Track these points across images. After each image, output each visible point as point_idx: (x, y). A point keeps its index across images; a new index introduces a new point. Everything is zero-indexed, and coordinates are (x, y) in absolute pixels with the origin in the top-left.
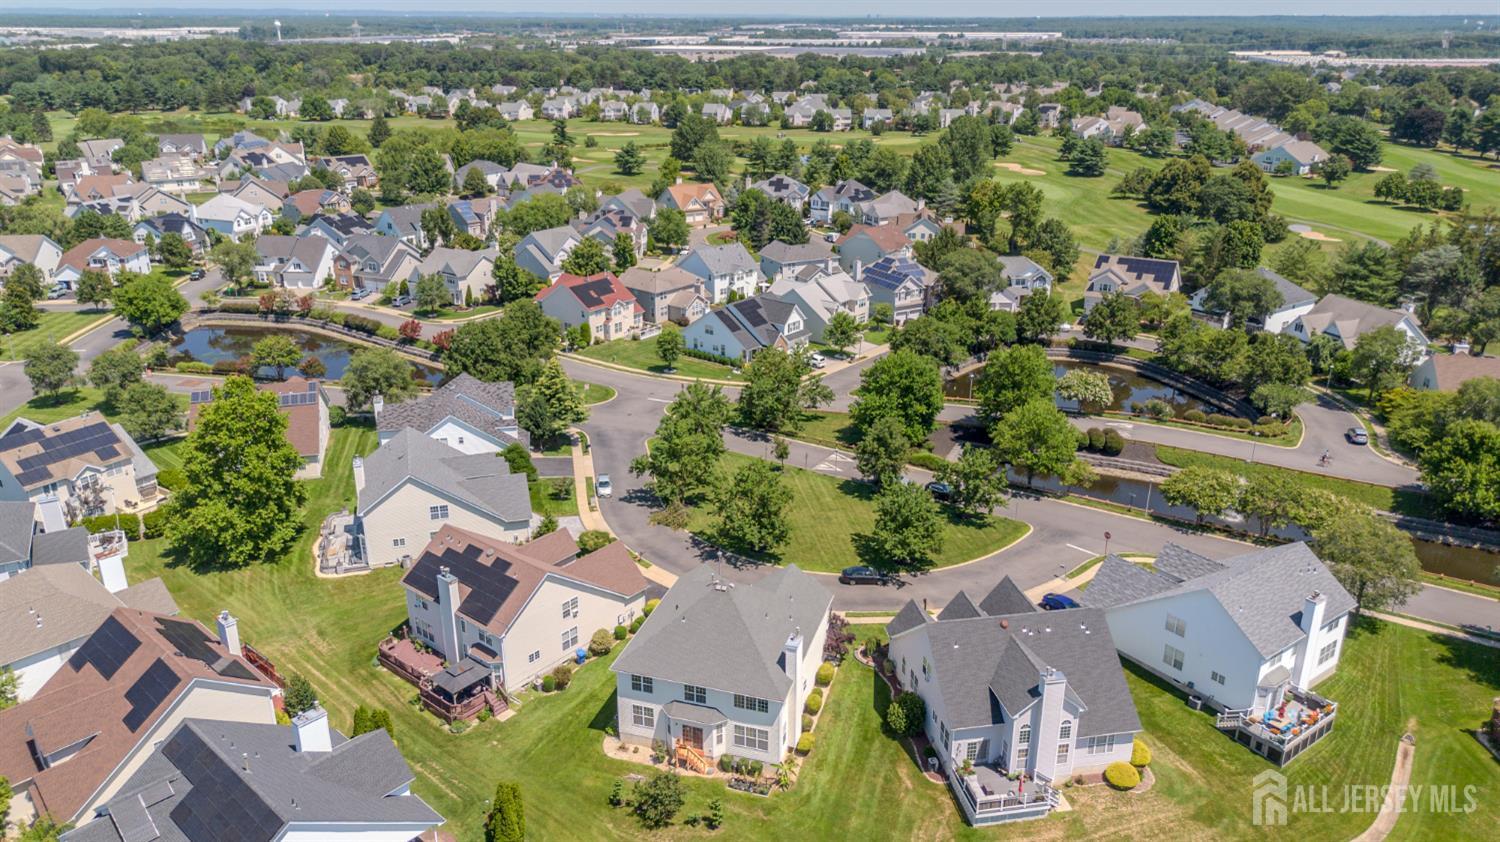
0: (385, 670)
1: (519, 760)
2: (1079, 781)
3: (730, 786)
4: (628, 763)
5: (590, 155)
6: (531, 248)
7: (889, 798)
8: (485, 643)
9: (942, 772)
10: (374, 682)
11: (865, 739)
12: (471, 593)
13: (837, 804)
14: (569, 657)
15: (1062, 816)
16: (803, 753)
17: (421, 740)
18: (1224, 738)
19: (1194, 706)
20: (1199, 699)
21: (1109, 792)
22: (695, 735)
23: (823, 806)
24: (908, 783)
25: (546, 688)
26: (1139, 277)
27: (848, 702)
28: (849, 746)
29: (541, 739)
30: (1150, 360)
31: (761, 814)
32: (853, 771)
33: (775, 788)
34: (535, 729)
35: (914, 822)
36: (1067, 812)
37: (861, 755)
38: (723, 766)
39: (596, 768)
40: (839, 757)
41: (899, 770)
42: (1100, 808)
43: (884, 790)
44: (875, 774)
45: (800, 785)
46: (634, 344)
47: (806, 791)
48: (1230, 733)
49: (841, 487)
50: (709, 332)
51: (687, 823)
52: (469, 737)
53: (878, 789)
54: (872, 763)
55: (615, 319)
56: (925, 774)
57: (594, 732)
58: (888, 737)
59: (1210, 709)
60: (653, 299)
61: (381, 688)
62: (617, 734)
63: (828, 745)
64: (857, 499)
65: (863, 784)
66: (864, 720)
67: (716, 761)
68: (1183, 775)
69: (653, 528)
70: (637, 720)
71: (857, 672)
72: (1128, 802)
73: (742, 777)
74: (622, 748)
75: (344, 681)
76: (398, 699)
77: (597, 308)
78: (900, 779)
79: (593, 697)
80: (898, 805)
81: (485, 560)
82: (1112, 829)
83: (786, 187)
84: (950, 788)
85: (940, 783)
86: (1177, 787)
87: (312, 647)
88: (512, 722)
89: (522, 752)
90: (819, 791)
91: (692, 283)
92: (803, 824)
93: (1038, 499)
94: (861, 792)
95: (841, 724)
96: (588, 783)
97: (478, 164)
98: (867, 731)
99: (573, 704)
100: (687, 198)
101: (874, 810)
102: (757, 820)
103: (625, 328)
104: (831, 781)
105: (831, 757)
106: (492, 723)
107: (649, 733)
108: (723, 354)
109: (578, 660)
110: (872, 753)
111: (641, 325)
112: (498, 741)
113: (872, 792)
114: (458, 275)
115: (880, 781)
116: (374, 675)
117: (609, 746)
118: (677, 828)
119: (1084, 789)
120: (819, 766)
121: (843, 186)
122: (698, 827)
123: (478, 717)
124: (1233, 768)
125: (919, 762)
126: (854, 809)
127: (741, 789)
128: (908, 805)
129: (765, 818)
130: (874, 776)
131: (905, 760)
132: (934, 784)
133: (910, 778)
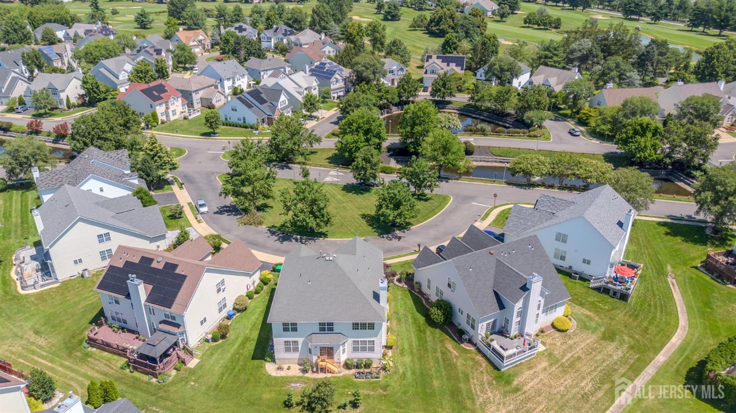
0: (95, 349)
1: (214, 391)
2: (542, 331)
3: (356, 378)
4: (287, 377)
5: (116, 19)
6: (102, 70)
7: (449, 365)
8: (170, 320)
9: (470, 341)
10: (89, 359)
11: (421, 331)
12: (153, 288)
13: (422, 374)
14: (223, 317)
15: (542, 353)
16: (390, 348)
17: (139, 393)
18: (596, 293)
19: (575, 278)
20: (577, 274)
21: (558, 334)
22: (329, 352)
23: (414, 377)
24: (455, 353)
25: (214, 339)
26: (448, 65)
27: (402, 311)
28: (413, 337)
29: (223, 374)
30: (464, 106)
31: (381, 391)
32: (422, 352)
33: (382, 372)
34: (217, 368)
35: (468, 375)
36: (544, 351)
37: (422, 341)
38: (347, 366)
39: (267, 385)
40: (411, 345)
41: (446, 346)
42: (559, 344)
43: (444, 360)
44: (435, 351)
45: (396, 367)
46: (186, 121)
47: (401, 371)
48: (598, 289)
49: (343, 189)
50: (234, 110)
51: (339, 408)
52: (173, 383)
53: (440, 360)
54: (430, 344)
55: (172, 108)
56: (462, 345)
57: (257, 362)
58: (432, 327)
59: (584, 279)
60: (191, 94)
61: (96, 362)
62: (273, 360)
63: (402, 339)
64: (355, 195)
65: (430, 358)
66: (415, 320)
67: (342, 364)
68: (587, 316)
69: (243, 228)
70: (288, 350)
71: (399, 293)
72: (570, 338)
73: (362, 371)
74: (280, 368)
75: (66, 363)
76: (112, 368)
77: (160, 102)
78: (449, 351)
79: (247, 339)
80: (456, 367)
81: (157, 265)
82: (570, 355)
83: (245, 30)
84: (479, 351)
85: (472, 348)
86: (588, 324)
87: (33, 343)
88: (200, 366)
89: (214, 385)
90: (409, 369)
91: (212, 83)
92: (408, 392)
93: (447, 182)
94: (432, 364)
95: (404, 325)
96: (266, 396)
97: (48, 25)
98: (419, 327)
99: (236, 346)
100: (188, 39)
101: (444, 373)
102: (381, 395)
103: (178, 113)
104: (412, 361)
105: (406, 346)
106: (186, 370)
107: (296, 355)
108: (245, 122)
109: (229, 317)
110: (428, 339)
111: (187, 110)
112: (194, 382)
113: (438, 363)
114: (59, 90)
115: (439, 355)
116: (87, 355)
117: (270, 368)
118: (334, 412)
119: (546, 336)
120: (402, 354)
121: (277, 28)
122: (348, 409)
123: (175, 369)
124: (607, 307)
125: (456, 339)
126: (432, 375)
127: (363, 378)
128: (461, 366)
129: (384, 393)
130: (435, 353)
131: (447, 339)
132: (469, 350)
133: (455, 350)
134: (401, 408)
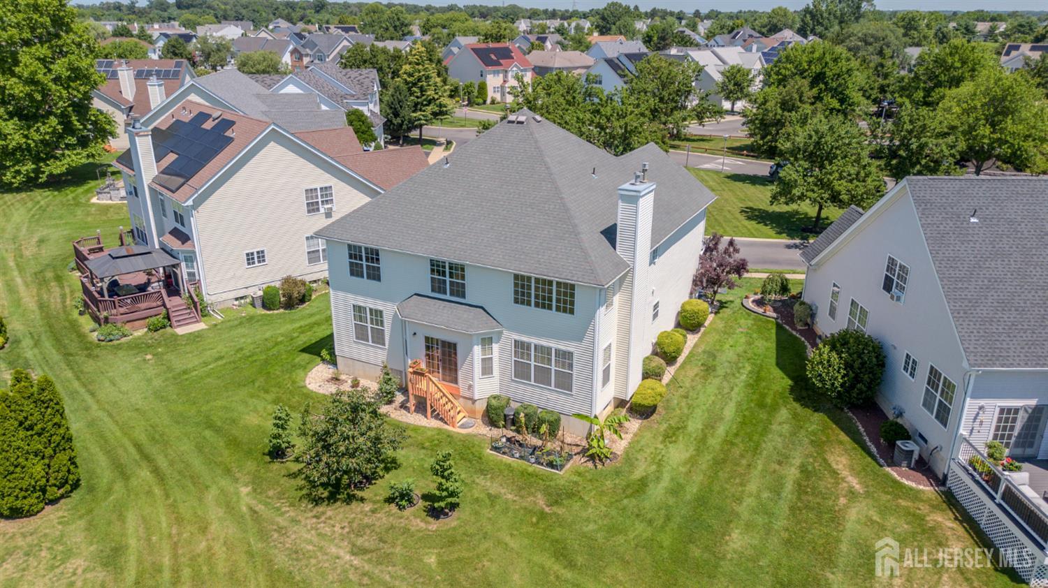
1: (166, 380)
3: (496, 449)
8: (179, 225)
9: (924, 467)
10: (53, 284)
11: (761, 405)
13: (701, 501)
16: (643, 411)
22: (445, 356)
23: (671, 501)
24: (854, 483)
25: (268, 302)
27: (728, 355)
28: (730, 412)
31: (541, 501)
32: (736, 452)
33: (578, 461)
34: (220, 348)
37: (752, 427)
38: (492, 416)
39: (278, 401)
40: (710, 426)
41: (831, 459)
43: (800, 489)
44: (783, 460)
45: (629, 459)
47: (638, 474)
49: (728, 177)
50: (599, 82)
51: (390, 500)
52: (119, 348)
53: (789, 486)
54: (772, 443)
55: (511, 82)
56: (888, 469)
57: (306, 356)
58: (805, 405)
61: (55, 289)
62: (334, 360)
63: (691, 408)
65: (756, 473)
66: (758, 379)
67: (481, 407)
70: (361, 334)
71: (746, 322)
73: (519, 438)
74: (334, 378)
76: (64, 301)
77: (496, 69)
78: (834, 473)
80: (836, 519)
81: (209, 124)
84: (951, 500)
85: (926, 488)
88: (196, 336)
89: (179, 371)
90: (666, 477)
92: (622, 531)
94: (752, 487)
95: (716, 381)
96: (251, 420)
98: (763, 396)
99: (297, 325)
101: (780, 524)
102: (528, 511)
104: (692, 462)
105: (694, 426)
106: (163, 335)
107: (377, 355)
110: (775, 428)
112: (154, 355)
113: (777, 490)
115: (792, 473)
116: (60, 278)
117: (316, 376)
118: (367, 507)
120: (670, 436)
121: (738, 33)
122: (409, 511)
123: (148, 327)
125: (874, 449)
126: (738, 515)
127: (513, 456)
128: (858, 522)
129: (547, 510)
130: (780, 463)
131: (841, 443)
132: (911, 489)
133: (856, 474)
134: (571, 565)
